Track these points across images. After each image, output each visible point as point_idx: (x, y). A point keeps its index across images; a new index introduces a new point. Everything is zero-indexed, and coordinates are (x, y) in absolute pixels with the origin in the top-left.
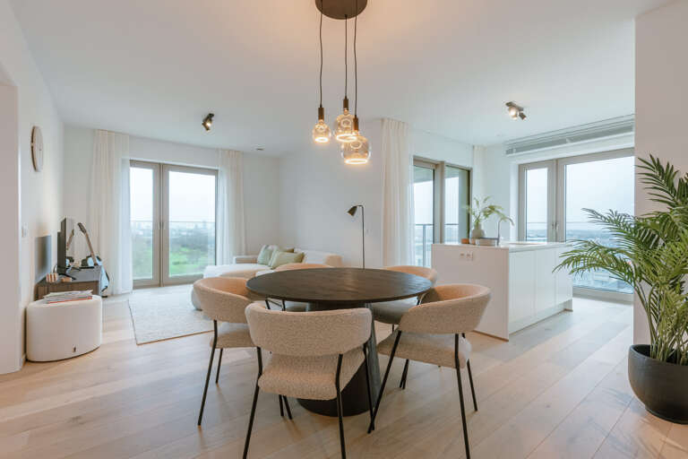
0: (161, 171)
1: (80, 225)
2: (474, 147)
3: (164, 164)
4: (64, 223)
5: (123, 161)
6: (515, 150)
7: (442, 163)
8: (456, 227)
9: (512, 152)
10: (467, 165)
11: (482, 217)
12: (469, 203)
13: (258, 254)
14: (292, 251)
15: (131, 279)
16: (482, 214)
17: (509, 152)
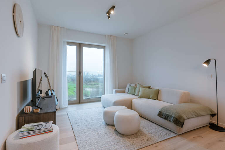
0: (80, 47)
1: (45, 73)
3: (81, 43)
4: (35, 72)
5: (64, 42)
13: (126, 88)
14: (149, 87)
15: (67, 100)
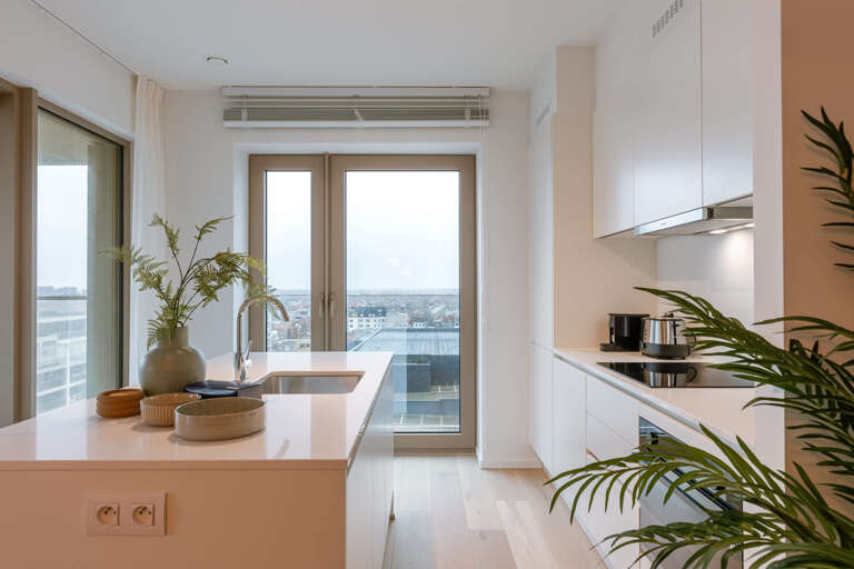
2: (135, 79)
6: (244, 114)
7: (25, 93)
8: (82, 306)
9: (239, 118)
10: (116, 126)
11: (191, 295)
12: (122, 243)
16: (192, 285)
17: (231, 115)
